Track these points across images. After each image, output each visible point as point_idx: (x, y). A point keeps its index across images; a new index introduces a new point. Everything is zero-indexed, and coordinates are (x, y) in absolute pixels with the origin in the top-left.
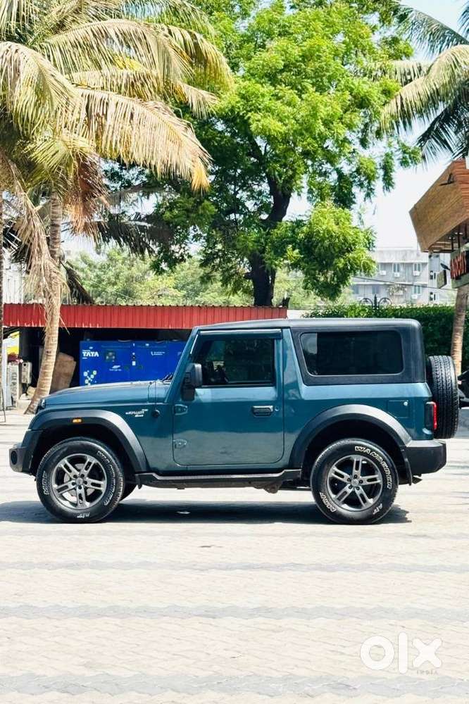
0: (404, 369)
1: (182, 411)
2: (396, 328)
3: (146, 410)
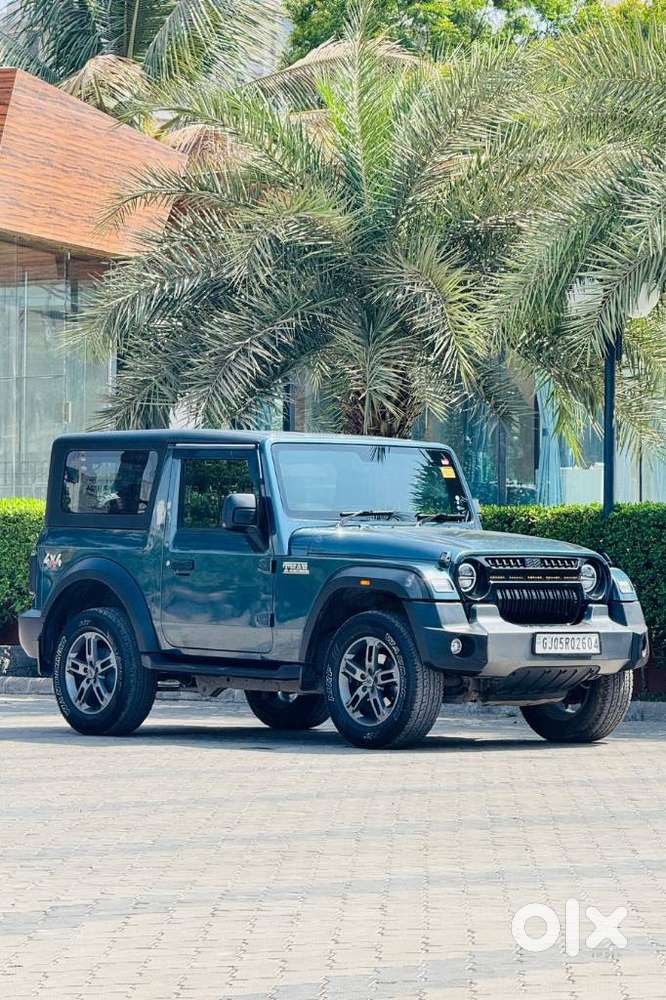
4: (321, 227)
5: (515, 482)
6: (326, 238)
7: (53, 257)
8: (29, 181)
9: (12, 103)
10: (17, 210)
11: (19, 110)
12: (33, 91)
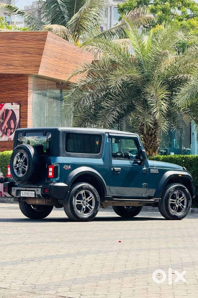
4: (134, 78)
5: (184, 148)
6: (135, 81)
7: (55, 83)
8: (51, 62)
9: (46, 41)
10: (47, 70)
11: (49, 43)
12: (52, 37)
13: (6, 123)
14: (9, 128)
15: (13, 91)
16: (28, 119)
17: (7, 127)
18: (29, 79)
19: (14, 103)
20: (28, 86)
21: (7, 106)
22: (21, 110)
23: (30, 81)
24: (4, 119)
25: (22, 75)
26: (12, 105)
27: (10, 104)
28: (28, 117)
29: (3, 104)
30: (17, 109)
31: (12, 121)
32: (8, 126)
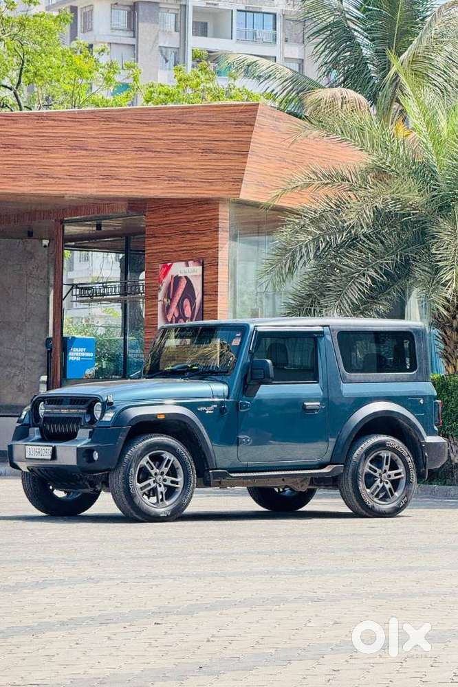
0: (417, 369)
1: (247, 407)
2: (411, 328)
3: (215, 406)
4: (411, 202)
6: (414, 209)
8: (271, 171)
9: (256, 124)
11: (261, 128)
12: (271, 116)
13: (175, 306)
14: (181, 318)
15: (188, 236)
16: (219, 296)
17: (177, 315)
18: (220, 209)
19: (190, 263)
20: (218, 225)
21: (178, 269)
22: (205, 277)
23: (225, 214)
24: (171, 297)
25: (206, 201)
26: (187, 265)
27: (183, 263)
28: (219, 293)
29: (169, 264)
30: (196, 276)
31: (187, 302)
32: (179, 313)
